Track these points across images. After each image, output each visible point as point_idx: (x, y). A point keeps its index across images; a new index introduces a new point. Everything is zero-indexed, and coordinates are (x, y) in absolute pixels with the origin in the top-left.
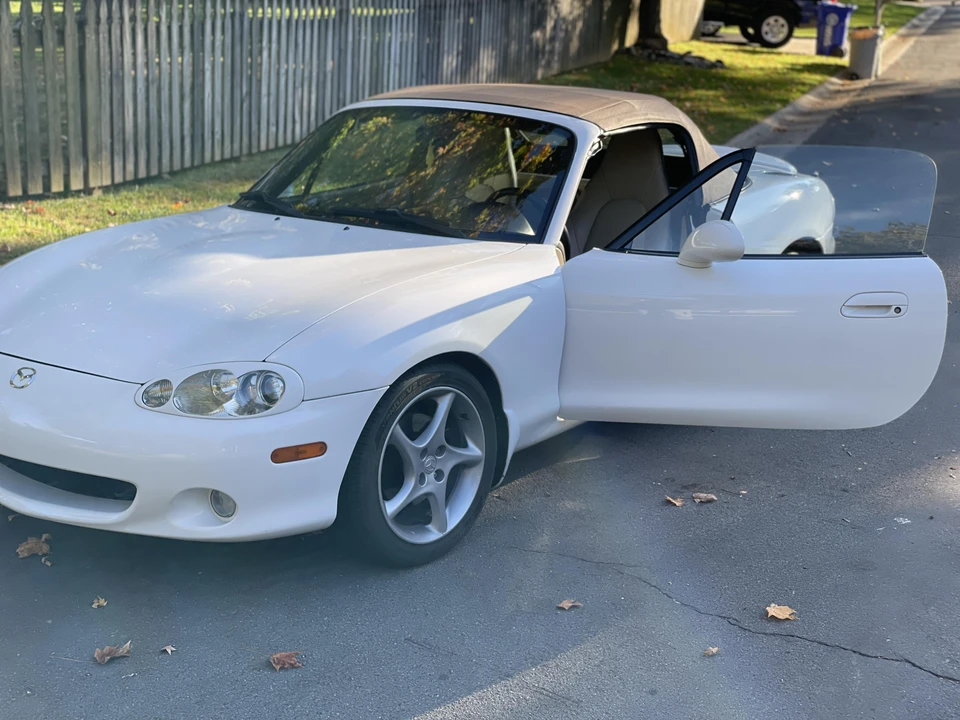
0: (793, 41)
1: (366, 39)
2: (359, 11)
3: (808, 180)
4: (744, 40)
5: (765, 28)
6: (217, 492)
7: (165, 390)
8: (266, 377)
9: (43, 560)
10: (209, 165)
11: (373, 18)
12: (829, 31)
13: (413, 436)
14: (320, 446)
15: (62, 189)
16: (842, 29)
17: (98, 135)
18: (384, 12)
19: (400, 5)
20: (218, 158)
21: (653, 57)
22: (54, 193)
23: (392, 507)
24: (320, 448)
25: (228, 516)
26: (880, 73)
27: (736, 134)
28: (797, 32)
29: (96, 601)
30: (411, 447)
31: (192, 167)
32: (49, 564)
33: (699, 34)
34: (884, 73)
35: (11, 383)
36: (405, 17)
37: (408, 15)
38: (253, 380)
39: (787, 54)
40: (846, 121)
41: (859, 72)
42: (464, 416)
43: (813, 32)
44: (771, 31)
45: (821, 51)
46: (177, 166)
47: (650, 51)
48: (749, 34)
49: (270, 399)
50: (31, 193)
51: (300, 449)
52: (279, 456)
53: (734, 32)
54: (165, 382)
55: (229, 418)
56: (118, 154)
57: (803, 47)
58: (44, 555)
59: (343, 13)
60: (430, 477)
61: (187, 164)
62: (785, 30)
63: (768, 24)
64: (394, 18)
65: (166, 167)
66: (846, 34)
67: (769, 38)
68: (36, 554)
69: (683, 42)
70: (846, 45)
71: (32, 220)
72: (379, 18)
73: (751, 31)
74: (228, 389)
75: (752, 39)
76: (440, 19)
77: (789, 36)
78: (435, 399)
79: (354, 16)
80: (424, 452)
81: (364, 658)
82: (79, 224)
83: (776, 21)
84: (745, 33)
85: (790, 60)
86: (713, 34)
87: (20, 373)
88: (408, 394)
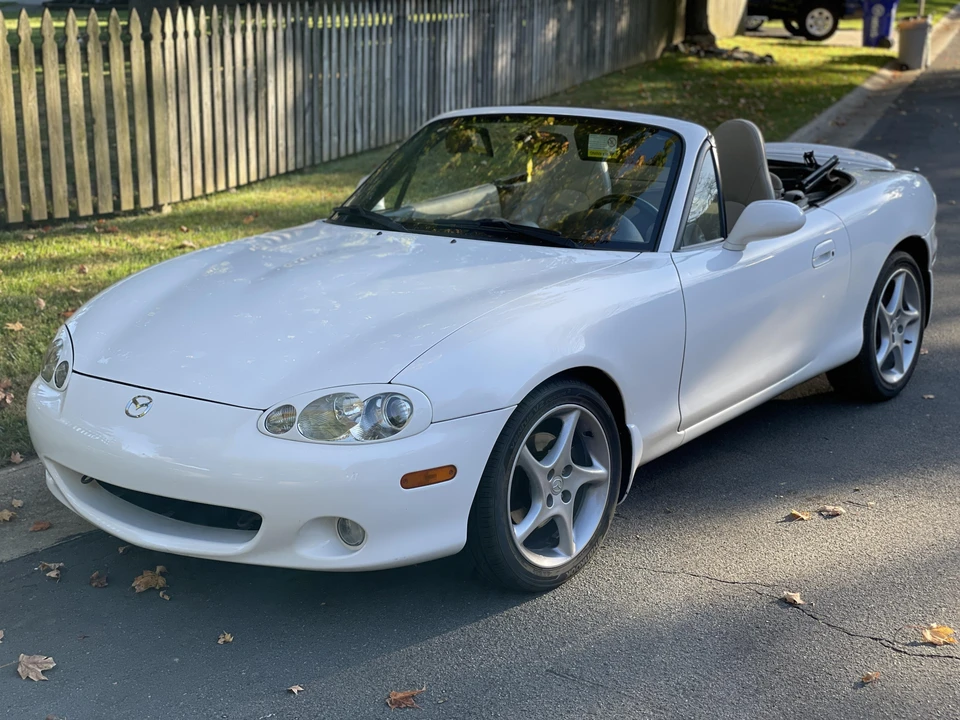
0: (838, 33)
1: (423, 40)
2: (415, 18)
3: (906, 176)
4: (787, 34)
5: (809, 21)
6: (344, 520)
7: (288, 415)
8: (392, 399)
9: (161, 594)
10: (274, 177)
11: (429, 24)
12: (875, 22)
13: (540, 456)
14: (448, 470)
15: (132, 207)
16: (888, 20)
17: (167, 153)
18: (440, 17)
19: (455, 10)
20: (282, 170)
21: (702, 54)
22: (125, 212)
23: (520, 531)
24: (450, 471)
25: (358, 545)
26: (929, 63)
27: (797, 128)
28: (842, 24)
29: (221, 636)
30: (539, 468)
31: (258, 180)
32: (167, 598)
33: (743, 29)
34: (933, 63)
35: (127, 413)
36: (460, 21)
37: (463, 19)
38: (379, 403)
39: (834, 46)
40: (904, 113)
41: (908, 62)
42: (589, 434)
43: (859, 24)
44: (816, 23)
45: (867, 42)
46: (243, 181)
47: (698, 48)
48: (793, 28)
49: (397, 423)
50: (101, 212)
51: (430, 473)
52: (410, 481)
53: (778, 26)
54: (288, 407)
55: (356, 443)
56: (186, 170)
57: (849, 38)
58: (161, 589)
59: (400, 19)
60: (557, 498)
61: (253, 178)
62: (830, 23)
63: (813, 17)
64: (449, 22)
65: (233, 183)
66: (894, 25)
67: (814, 31)
68: (154, 588)
69: (729, 37)
70: (894, 36)
71: (106, 240)
72: (435, 23)
73: (795, 24)
74: (351, 412)
75: (795, 32)
76: (494, 23)
77: (835, 28)
78: (560, 417)
79: (411, 22)
80: (551, 473)
81: (508, 692)
82: (153, 242)
83: (820, 14)
84: (788, 27)
85: (838, 52)
86: (755, 29)
87: (135, 402)
88: (534, 413)
